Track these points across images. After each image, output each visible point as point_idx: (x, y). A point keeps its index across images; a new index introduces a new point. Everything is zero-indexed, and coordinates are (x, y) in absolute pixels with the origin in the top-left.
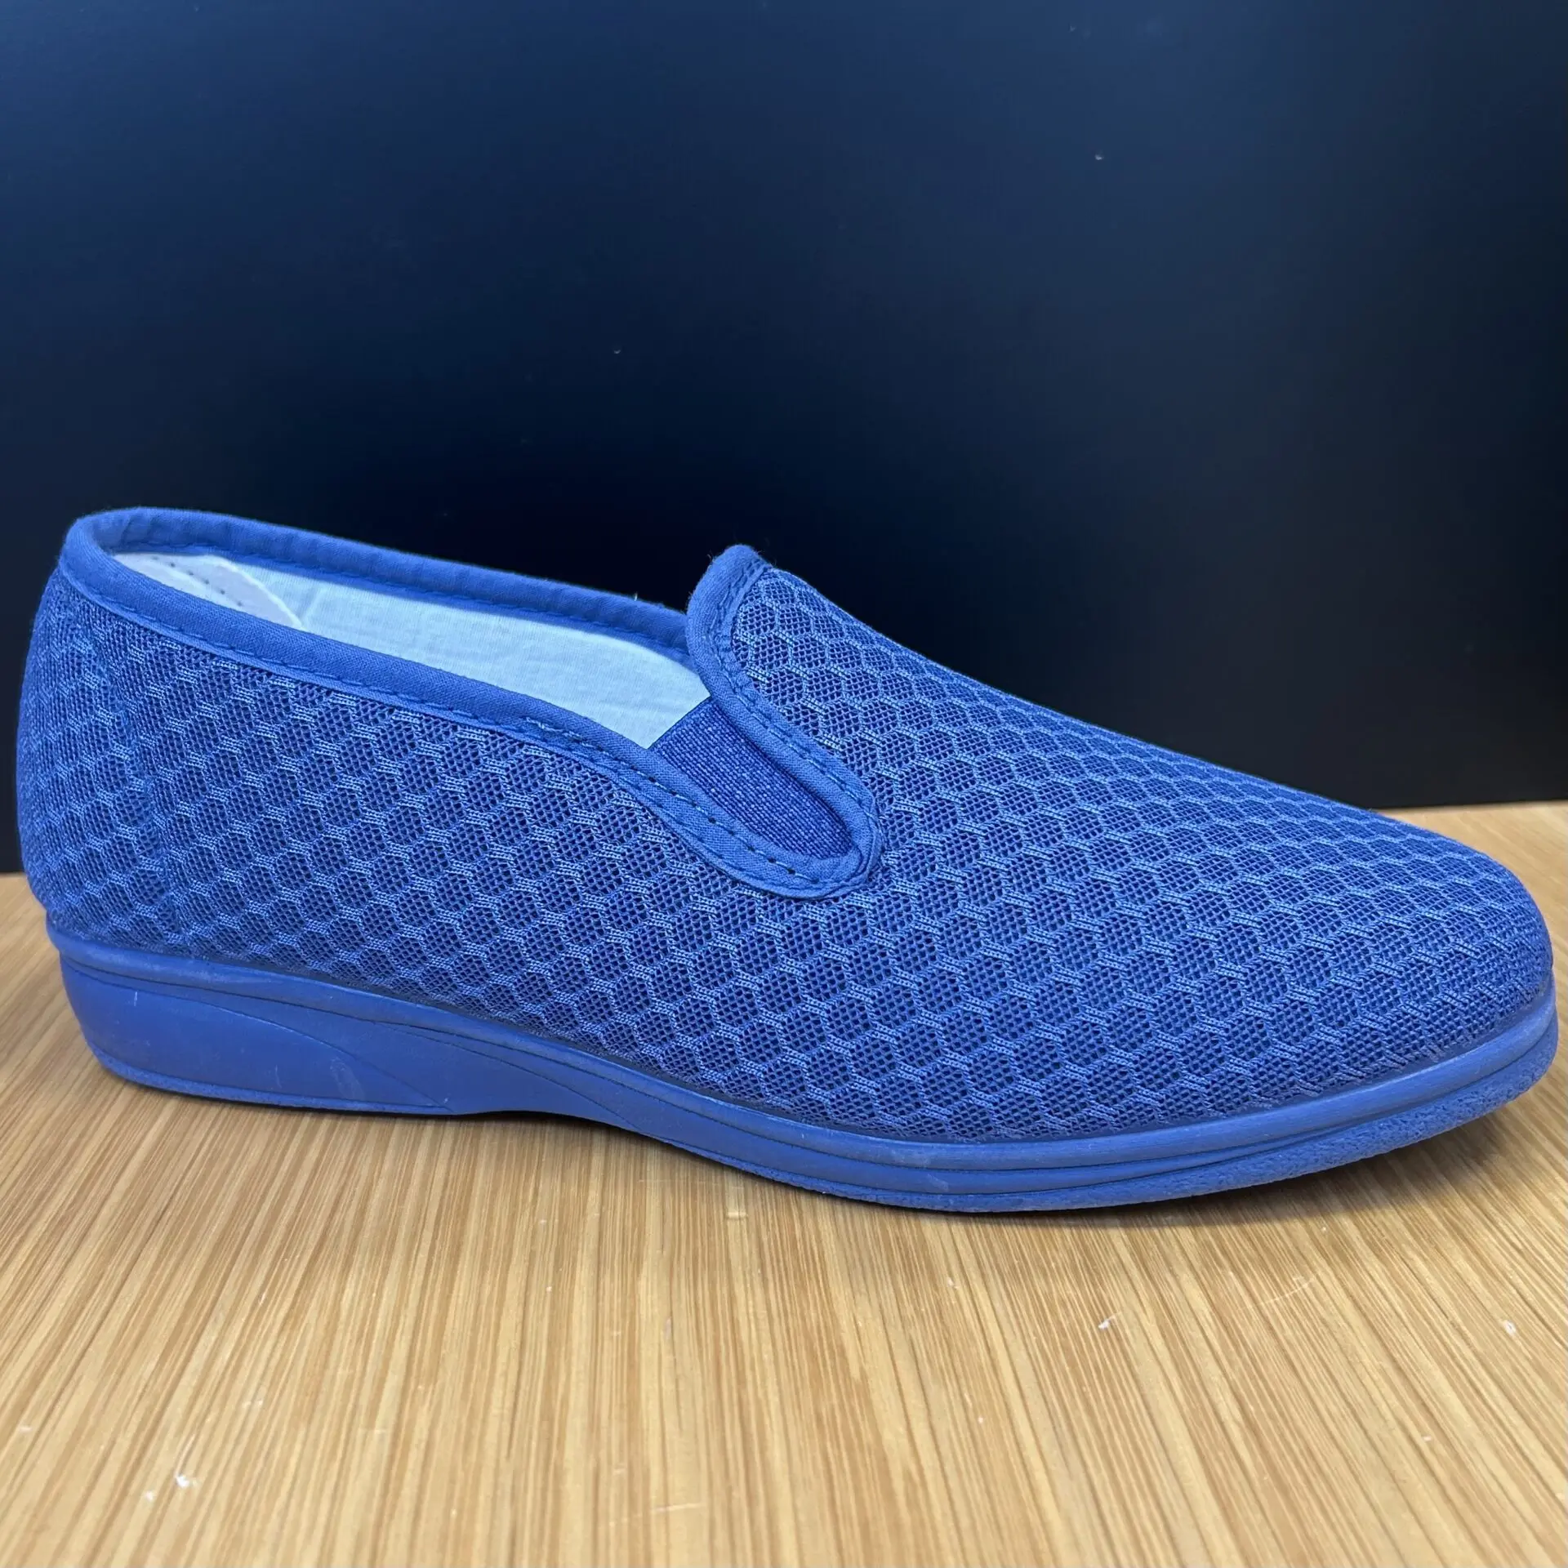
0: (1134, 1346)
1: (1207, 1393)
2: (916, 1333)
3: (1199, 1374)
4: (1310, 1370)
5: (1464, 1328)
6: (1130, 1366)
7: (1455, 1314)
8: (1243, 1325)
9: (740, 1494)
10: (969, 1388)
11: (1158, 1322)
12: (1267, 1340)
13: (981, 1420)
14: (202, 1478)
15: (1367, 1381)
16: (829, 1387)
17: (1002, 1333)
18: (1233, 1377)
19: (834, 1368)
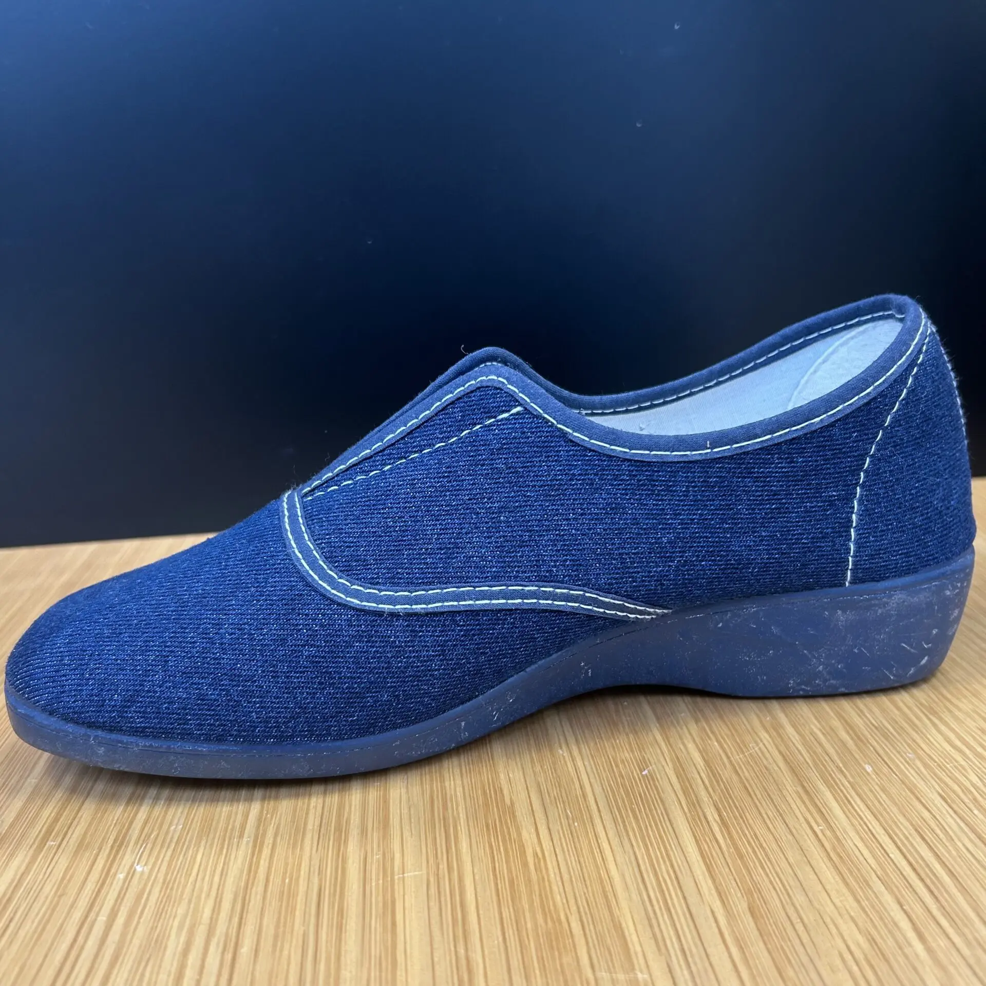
0: (661, 783)
1: (700, 807)
2: (541, 779)
3: (696, 797)
4: (757, 793)
5: (843, 769)
6: (658, 793)
7: (838, 761)
8: (722, 770)
9: (443, 866)
10: (570, 808)
11: (675, 769)
12: (735, 777)
13: (576, 824)
14: (150, 867)
15: (789, 799)
16: (493, 810)
17: (589, 779)
18: (716, 798)
19: (496, 799)
